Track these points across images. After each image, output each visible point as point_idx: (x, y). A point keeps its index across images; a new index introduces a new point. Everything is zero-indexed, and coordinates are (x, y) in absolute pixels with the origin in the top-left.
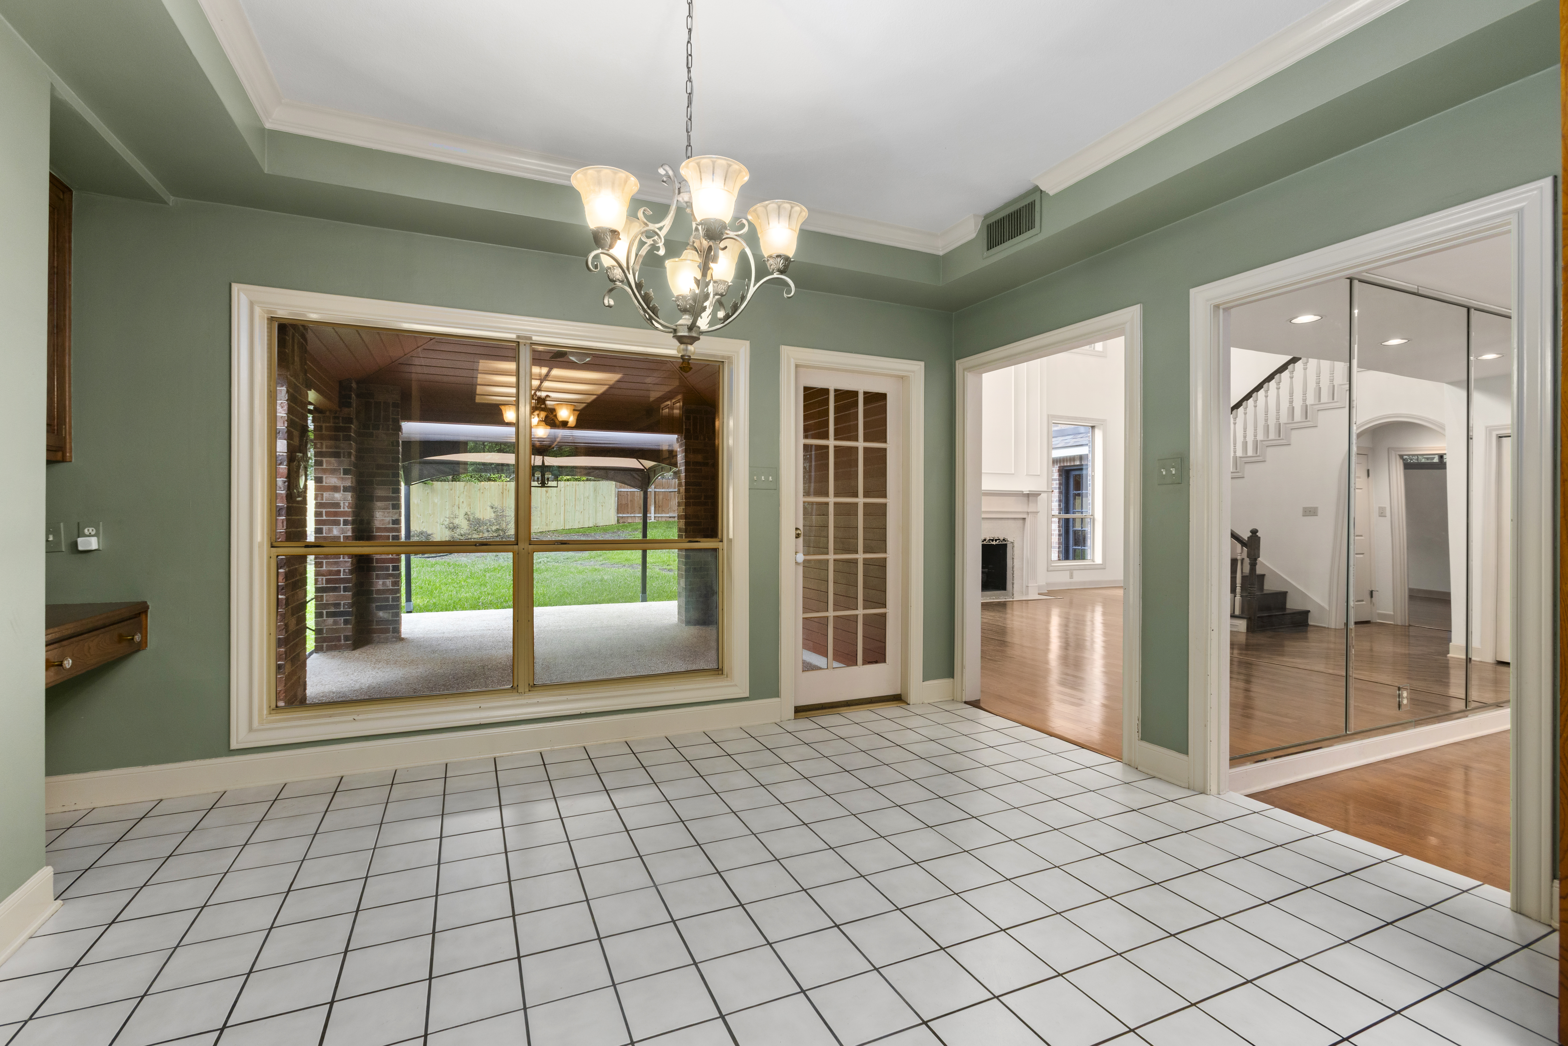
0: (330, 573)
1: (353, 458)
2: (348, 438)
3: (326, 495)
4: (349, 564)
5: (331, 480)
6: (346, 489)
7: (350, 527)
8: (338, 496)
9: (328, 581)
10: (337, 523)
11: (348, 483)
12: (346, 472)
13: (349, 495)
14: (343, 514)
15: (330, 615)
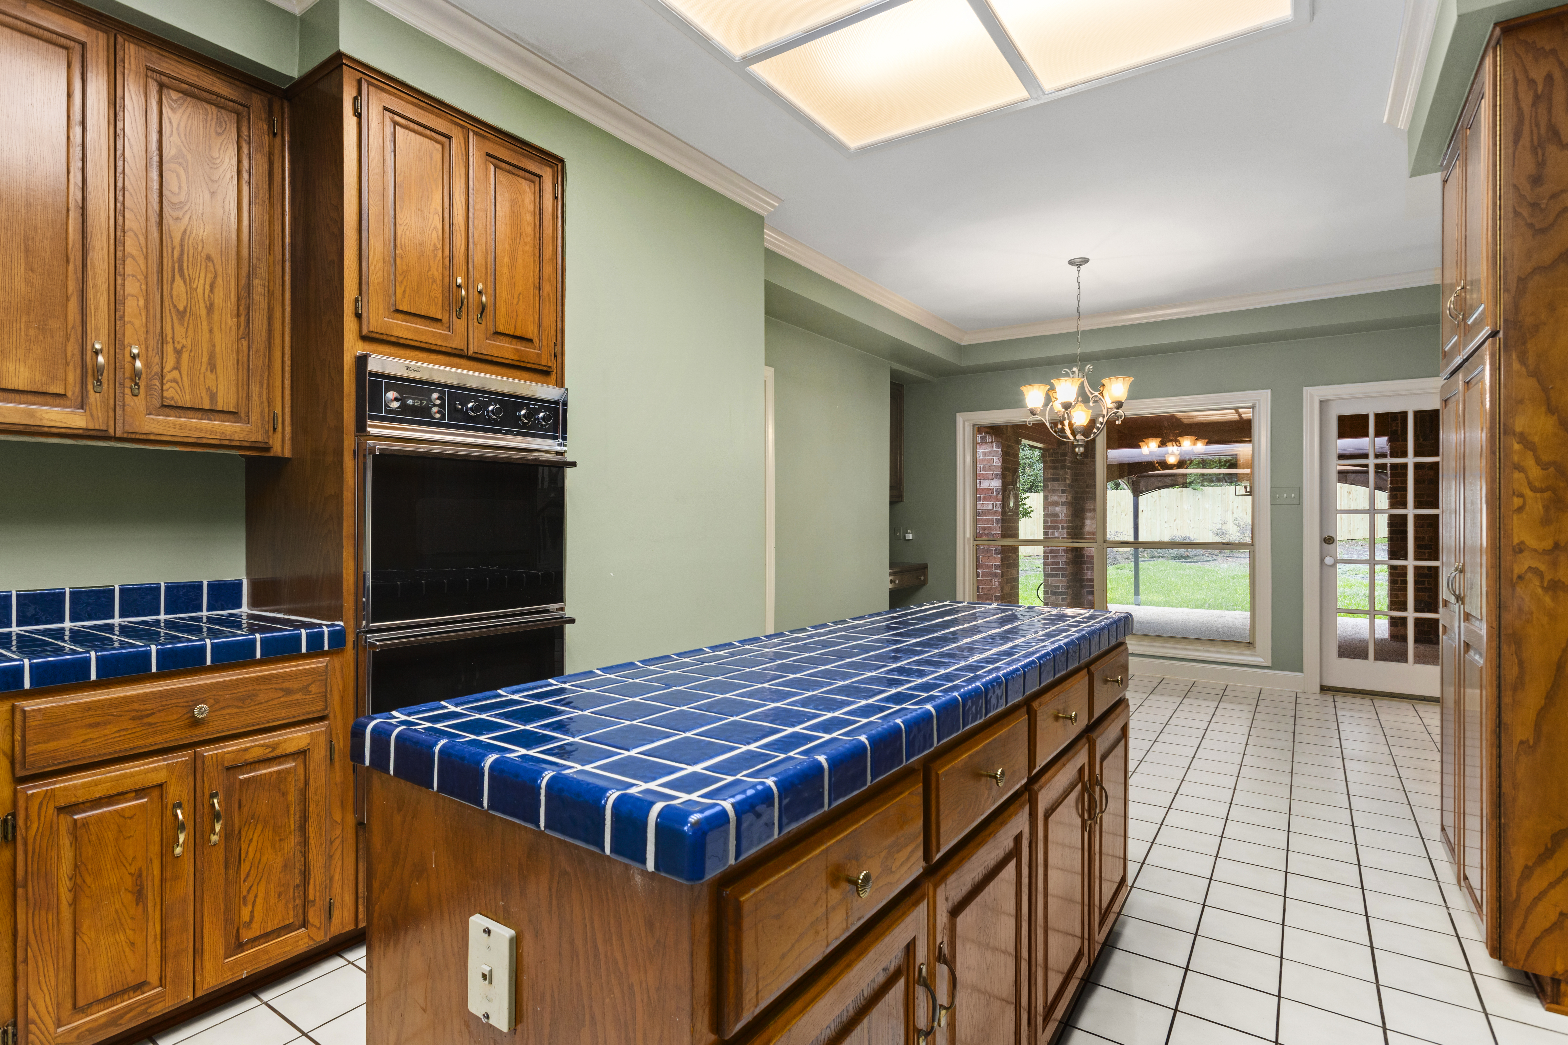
0: (1053, 564)
1: (1068, 481)
2: (1064, 467)
3: (1050, 508)
4: (1065, 558)
5: (1055, 498)
6: (1063, 504)
7: (1065, 531)
8: (1058, 509)
9: (1052, 569)
10: (1057, 528)
11: (1064, 500)
12: (1063, 491)
13: (1065, 508)
14: (1061, 522)
15: (1053, 593)
